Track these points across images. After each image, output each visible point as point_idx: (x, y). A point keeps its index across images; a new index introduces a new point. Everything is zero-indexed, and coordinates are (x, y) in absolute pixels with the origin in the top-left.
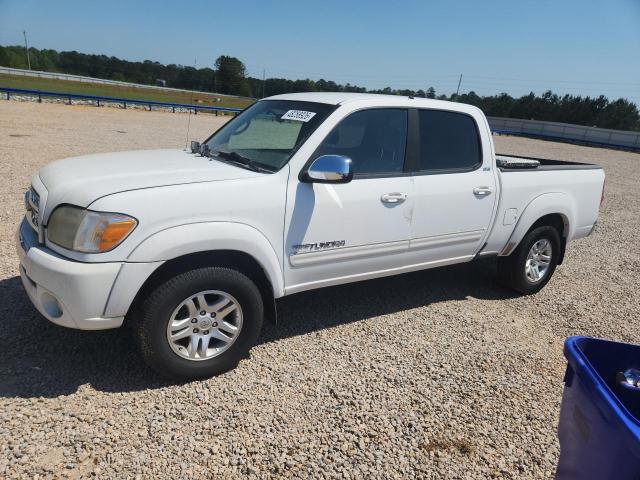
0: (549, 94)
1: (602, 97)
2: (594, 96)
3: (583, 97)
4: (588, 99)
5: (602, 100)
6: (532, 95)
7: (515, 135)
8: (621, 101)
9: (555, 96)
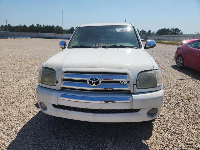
0: (38, 25)
1: (53, 25)
2: (51, 25)
3: (48, 26)
4: (49, 26)
5: (53, 26)
6: (33, 25)
7: (36, 38)
8: (58, 26)
9: (40, 25)
